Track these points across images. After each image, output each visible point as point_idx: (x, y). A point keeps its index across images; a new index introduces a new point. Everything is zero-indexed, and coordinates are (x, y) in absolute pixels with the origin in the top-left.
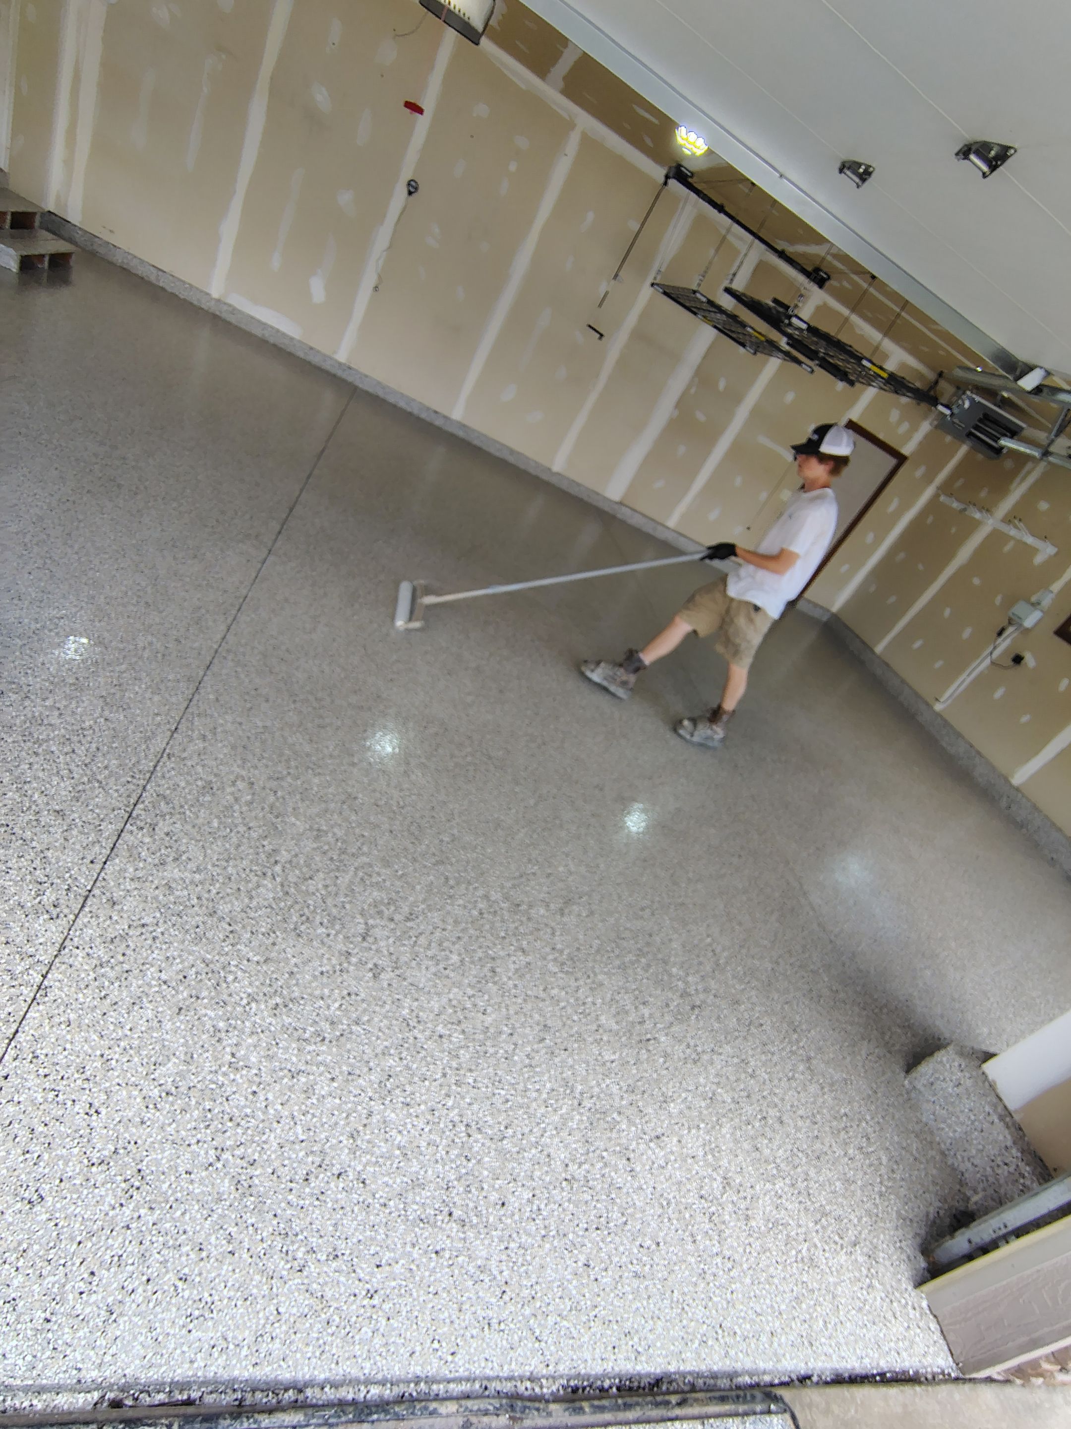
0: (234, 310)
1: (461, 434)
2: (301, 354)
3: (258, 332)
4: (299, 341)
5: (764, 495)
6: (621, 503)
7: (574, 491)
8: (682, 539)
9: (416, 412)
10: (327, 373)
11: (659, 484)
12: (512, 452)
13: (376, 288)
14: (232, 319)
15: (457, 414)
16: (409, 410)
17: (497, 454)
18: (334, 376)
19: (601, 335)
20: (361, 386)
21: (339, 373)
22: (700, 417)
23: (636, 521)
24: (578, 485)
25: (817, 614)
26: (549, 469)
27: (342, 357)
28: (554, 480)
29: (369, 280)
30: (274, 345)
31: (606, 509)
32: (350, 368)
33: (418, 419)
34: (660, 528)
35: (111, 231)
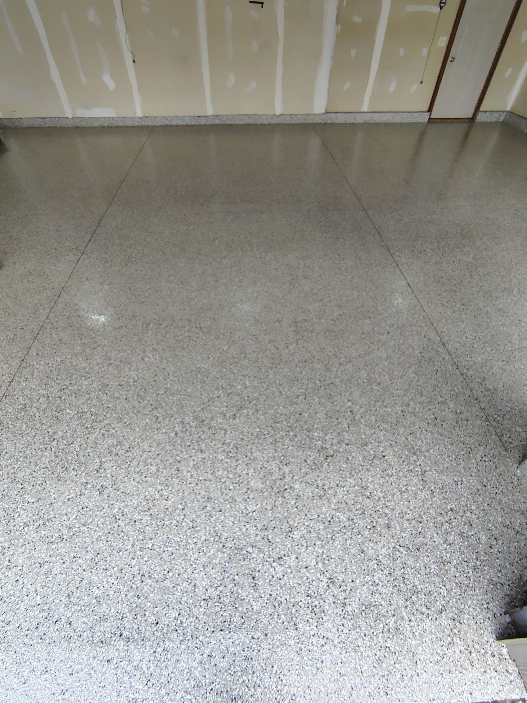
0: (82, 119)
1: (217, 122)
2: (121, 124)
3: (97, 124)
4: (117, 117)
5: (425, 51)
6: (326, 112)
7: (295, 121)
8: (376, 115)
9: (189, 123)
10: (138, 127)
11: (347, 85)
12: (249, 116)
13: (134, 61)
14: (84, 124)
15: (210, 111)
16: (185, 123)
17: (242, 122)
18: (142, 126)
19: (262, 3)
20: (156, 124)
21: (144, 123)
22: (357, 19)
23: (341, 119)
24: (296, 115)
25: (494, 118)
26: (275, 115)
27: (139, 114)
28: (281, 121)
29: (128, 58)
30: (108, 127)
31: (319, 121)
32: (146, 117)
33: (192, 126)
34: (358, 116)
35: (15, 111)
